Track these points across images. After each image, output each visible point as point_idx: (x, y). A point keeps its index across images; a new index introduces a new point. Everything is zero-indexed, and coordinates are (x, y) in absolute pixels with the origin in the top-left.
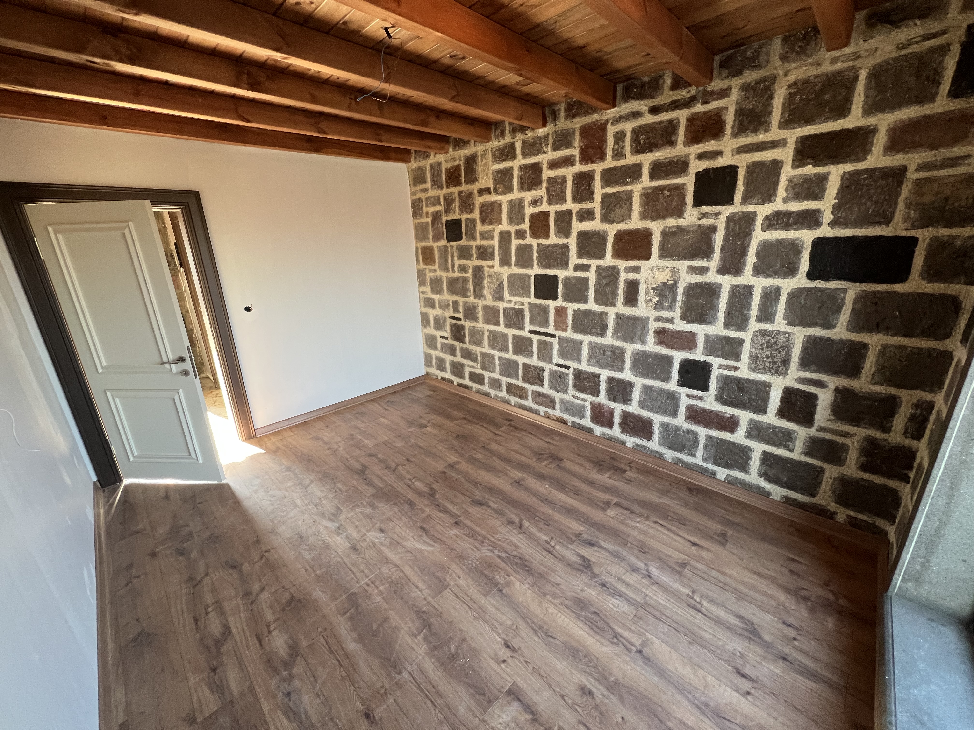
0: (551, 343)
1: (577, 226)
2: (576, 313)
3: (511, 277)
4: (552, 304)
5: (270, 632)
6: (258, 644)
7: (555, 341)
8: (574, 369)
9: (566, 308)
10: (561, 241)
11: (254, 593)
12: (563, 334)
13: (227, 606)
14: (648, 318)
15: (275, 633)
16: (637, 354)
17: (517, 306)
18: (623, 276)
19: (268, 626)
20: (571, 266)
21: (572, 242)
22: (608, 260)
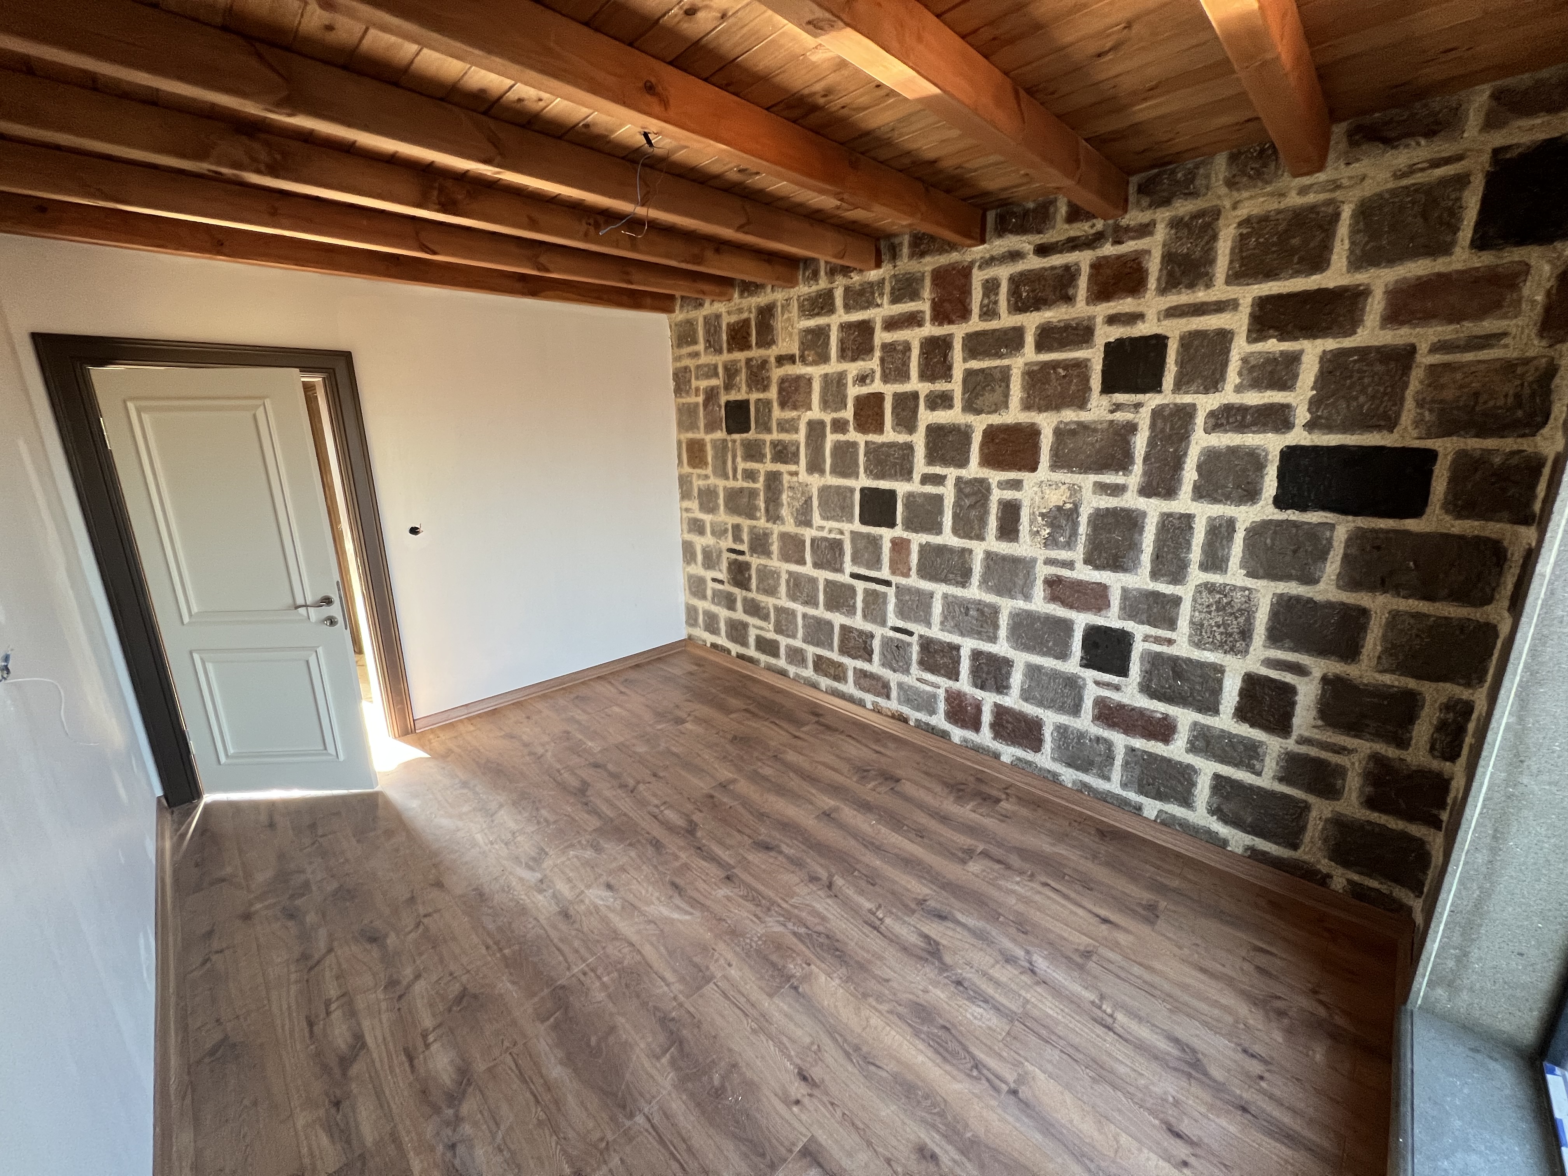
0: (885, 595)
1: (926, 417)
2: (924, 549)
3: (824, 491)
4: (886, 534)
5: (427, 1046)
6: (407, 1065)
7: (891, 592)
8: (921, 636)
9: (909, 541)
10: (902, 438)
11: (405, 983)
12: (903, 581)
13: (360, 1003)
14: (1034, 561)
15: (435, 1047)
16: (1018, 615)
17: (832, 536)
18: (997, 495)
19: (425, 1036)
20: (917, 477)
21: (919, 440)
22: (974, 469)
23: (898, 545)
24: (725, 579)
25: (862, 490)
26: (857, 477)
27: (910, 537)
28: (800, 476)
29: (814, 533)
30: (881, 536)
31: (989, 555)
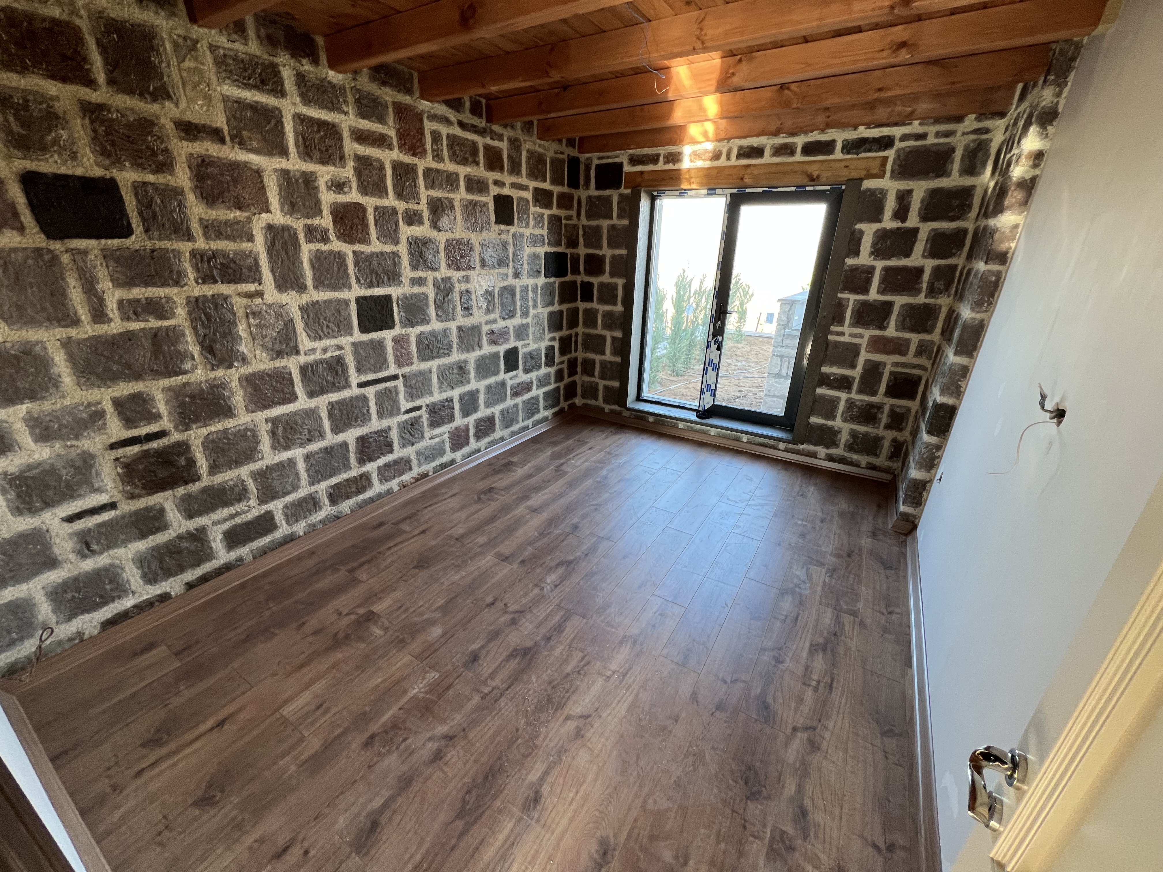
0: (395, 388)
1: (406, 231)
2: (420, 339)
3: (310, 309)
4: (387, 335)
7: (399, 383)
8: (427, 406)
9: (408, 335)
10: (388, 248)
12: (406, 370)
14: (481, 324)
17: (329, 355)
18: (459, 287)
20: (405, 281)
21: (403, 249)
22: (444, 272)
23: (400, 342)
24: (117, 497)
25: (358, 300)
26: (350, 288)
27: (408, 332)
28: (266, 296)
29: (302, 359)
30: (384, 338)
31: (460, 329)
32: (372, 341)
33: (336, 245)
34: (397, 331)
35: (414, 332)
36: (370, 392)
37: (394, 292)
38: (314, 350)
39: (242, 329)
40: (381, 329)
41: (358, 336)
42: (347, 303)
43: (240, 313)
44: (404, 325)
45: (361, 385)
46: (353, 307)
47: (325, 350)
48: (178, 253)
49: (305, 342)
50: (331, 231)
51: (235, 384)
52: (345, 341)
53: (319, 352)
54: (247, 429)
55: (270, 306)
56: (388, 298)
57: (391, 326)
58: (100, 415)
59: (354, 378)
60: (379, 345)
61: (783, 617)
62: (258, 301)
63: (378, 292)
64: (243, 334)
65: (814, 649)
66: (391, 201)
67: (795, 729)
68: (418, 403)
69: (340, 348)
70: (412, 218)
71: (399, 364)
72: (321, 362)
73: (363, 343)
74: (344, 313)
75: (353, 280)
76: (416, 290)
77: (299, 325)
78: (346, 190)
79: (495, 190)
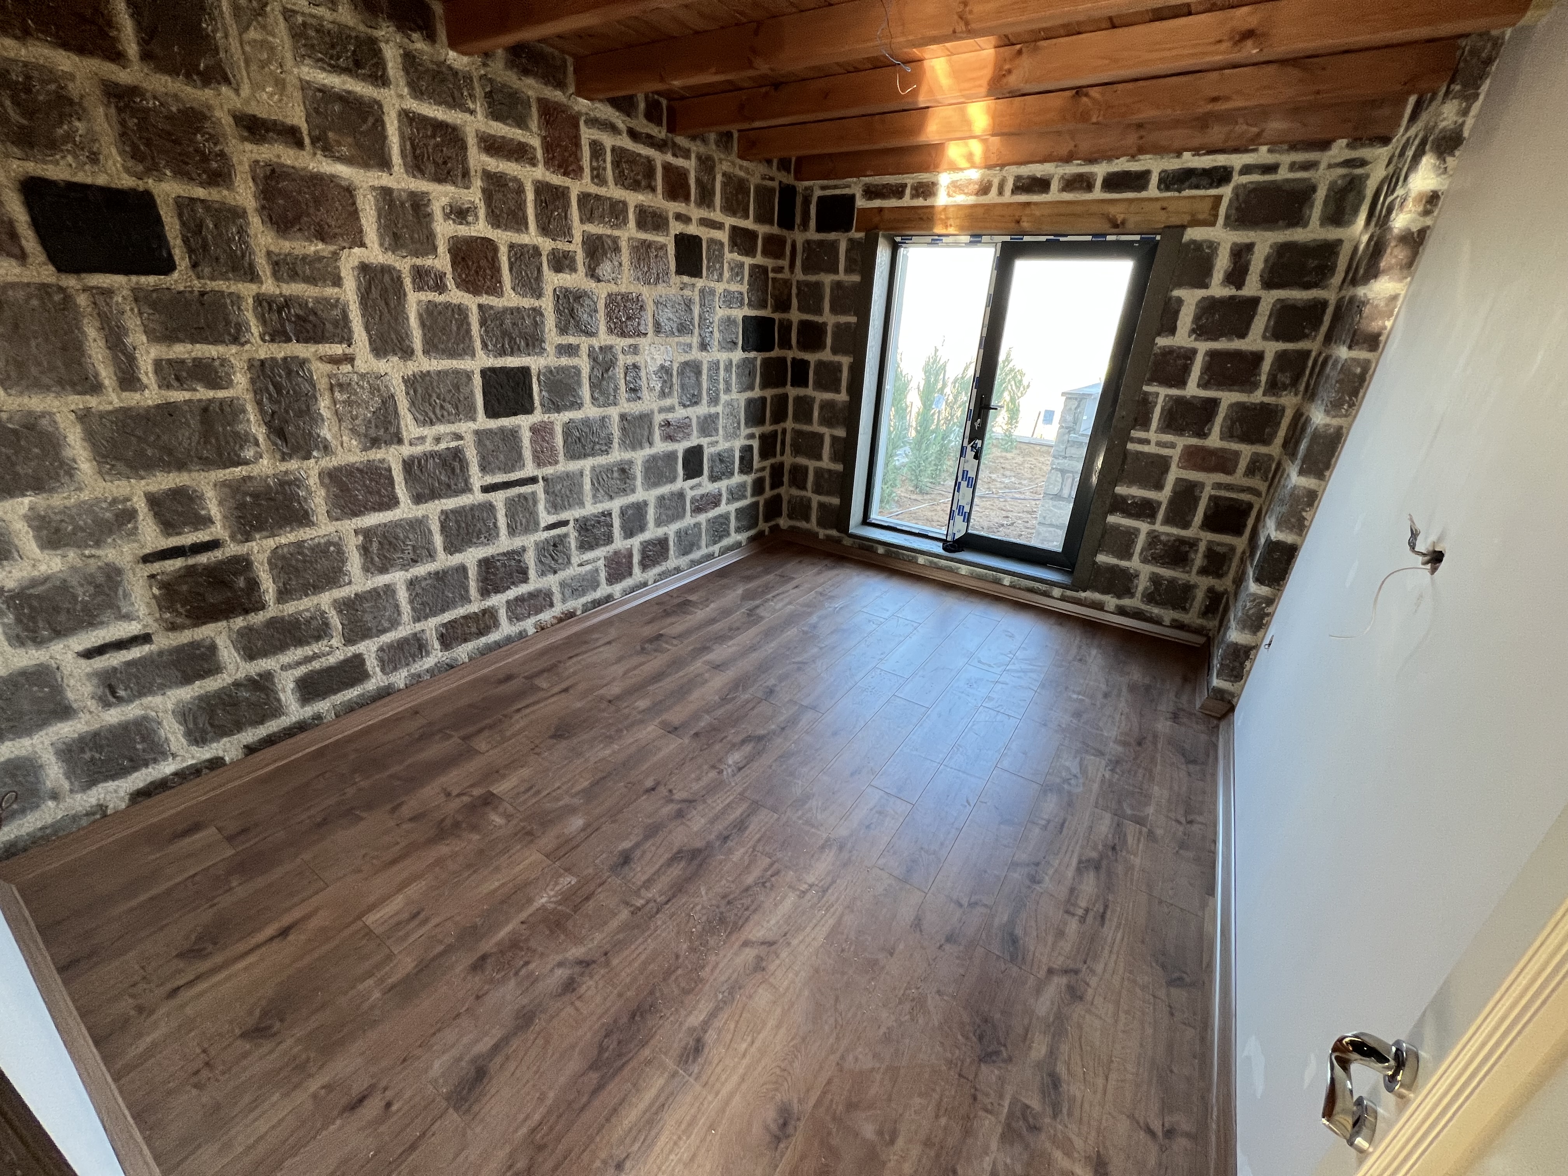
0: (534, 494)
1: (552, 280)
2: (568, 428)
7: (539, 488)
8: (576, 520)
9: (551, 424)
10: (527, 302)
12: (549, 471)
14: (653, 412)
17: (443, 446)
18: (622, 360)
20: (550, 348)
21: (547, 304)
22: (604, 338)
23: (540, 432)
24: (153, 627)
25: (483, 372)
26: (473, 355)
27: (552, 419)
28: (358, 362)
29: (406, 450)
30: (519, 426)
31: (623, 417)
32: (502, 430)
33: (456, 296)
34: (538, 416)
35: (560, 419)
36: (499, 498)
37: (535, 363)
38: (422, 439)
39: (324, 405)
40: (515, 414)
41: (483, 422)
42: (469, 376)
43: (322, 384)
44: (546, 410)
45: (486, 489)
46: (477, 381)
47: (438, 440)
48: (237, 299)
49: (409, 427)
50: (449, 276)
51: (313, 481)
52: (465, 427)
53: (429, 440)
54: (330, 543)
55: (363, 376)
56: (525, 371)
57: (528, 410)
58: (130, 515)
59: (477, 479)
60: (511, 437)
61: (1043, 822)
62: (346, 368)
63: (512, 362)
64: (325, 413)
65: (1084, 866)
66: (532, 237)
67: (1051, 972)
68: (564, 516)
69: (459, 437)
70: (562, 262)
71: (539, 462)
72: (432, 455)
73: (491, 430)
74: (464, 390)
75: (478, 344)
76: (565, 361)
77: (403, 404)
78: (470, 219)
79: (676, 228)
